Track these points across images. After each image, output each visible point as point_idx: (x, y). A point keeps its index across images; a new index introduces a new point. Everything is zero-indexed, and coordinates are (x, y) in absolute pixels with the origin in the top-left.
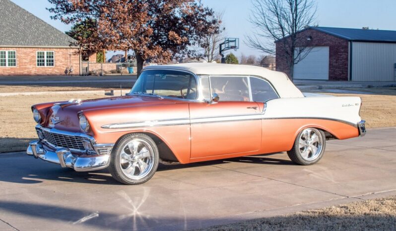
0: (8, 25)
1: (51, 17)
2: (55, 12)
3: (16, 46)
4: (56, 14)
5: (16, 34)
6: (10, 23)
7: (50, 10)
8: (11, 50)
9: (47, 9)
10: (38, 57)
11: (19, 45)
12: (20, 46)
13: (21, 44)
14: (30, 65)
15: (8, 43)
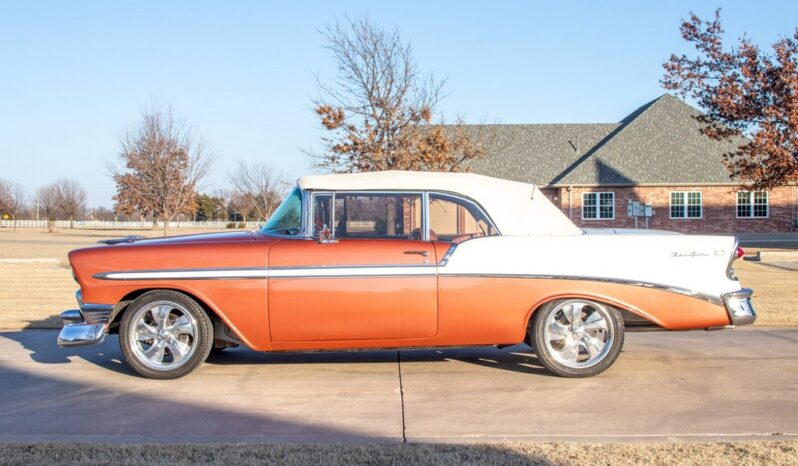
0: (690, 149)
1: (701, 130)
2: (706, 122)
3: (701, 184)
4: (708, 125)
5: (703, 163)
6: (694, 146)
7: (698, 118)
8: (694, 190)
9: (693, 117)
10: (740, 202)
11: (706, 181)
12: (707, 183)
13: (710, 180)
14: (725, 214)
15: (687, 180)
